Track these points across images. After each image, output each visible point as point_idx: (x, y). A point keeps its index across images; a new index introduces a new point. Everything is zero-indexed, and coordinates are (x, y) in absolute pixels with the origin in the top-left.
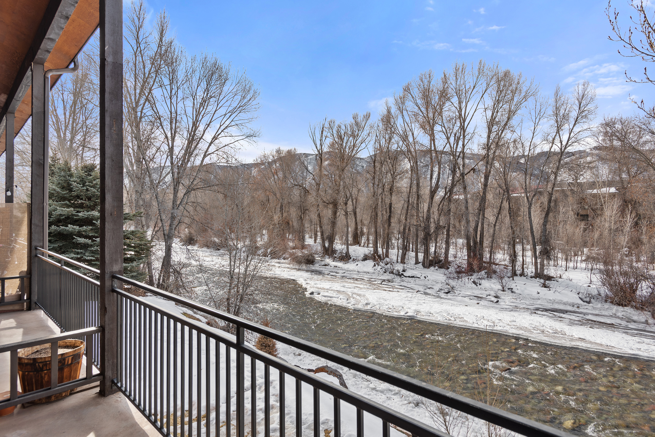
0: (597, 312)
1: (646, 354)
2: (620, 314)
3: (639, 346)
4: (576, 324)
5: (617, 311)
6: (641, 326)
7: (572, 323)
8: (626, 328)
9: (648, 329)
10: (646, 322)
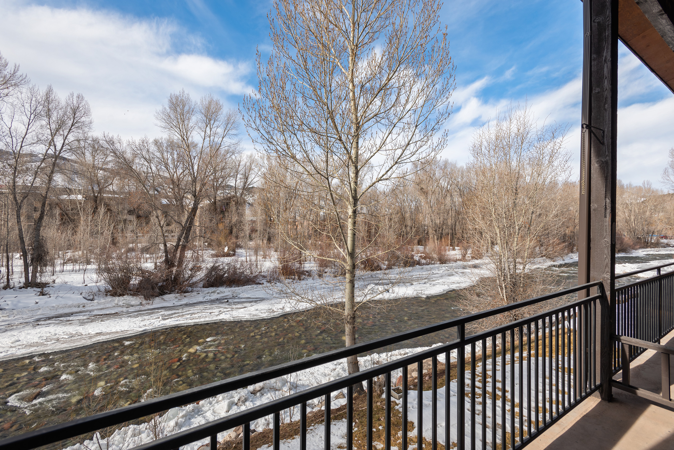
0: (102, 306)
1: (151, 327)
2: (121, 303)
3: (143, 323)
4: (87, 322)
5: (119, 301)
6: (137, 308)
7: (82, 323)
8: (128, 313)
9: (142, 308)
10: (141, 304)
